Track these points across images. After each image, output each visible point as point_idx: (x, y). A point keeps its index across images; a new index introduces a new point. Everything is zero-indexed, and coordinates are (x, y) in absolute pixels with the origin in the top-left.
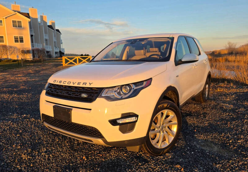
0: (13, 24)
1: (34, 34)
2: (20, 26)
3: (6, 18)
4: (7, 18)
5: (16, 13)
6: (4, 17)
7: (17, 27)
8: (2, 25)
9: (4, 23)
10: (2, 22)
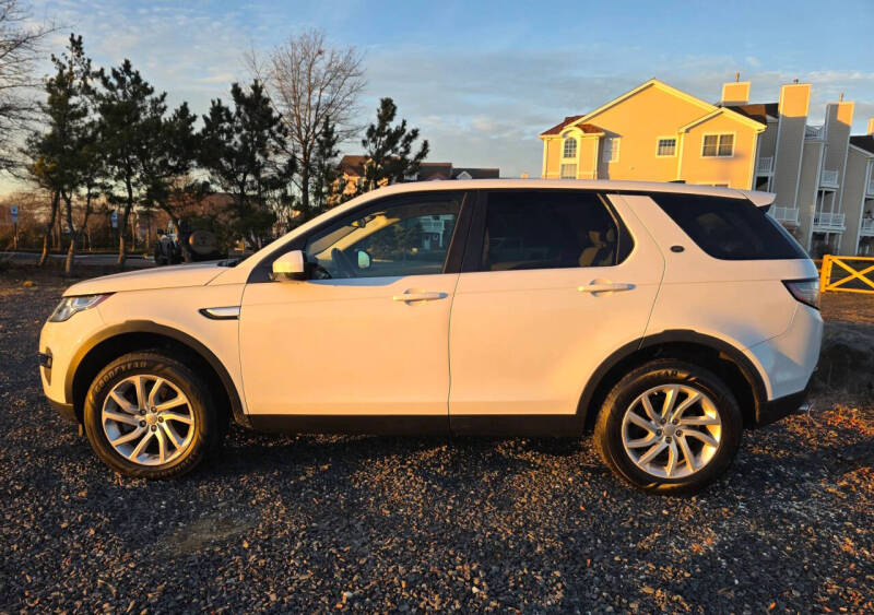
0: (705, 148)
1: (770, 174)
2: (726, 153)
3: (687, 131)
4: (691, 131)
5: (723, 109)
6: (683, 130)
7: (714, 154)
8: (673, 154)
9: (680, 148)
10: (674, 145)
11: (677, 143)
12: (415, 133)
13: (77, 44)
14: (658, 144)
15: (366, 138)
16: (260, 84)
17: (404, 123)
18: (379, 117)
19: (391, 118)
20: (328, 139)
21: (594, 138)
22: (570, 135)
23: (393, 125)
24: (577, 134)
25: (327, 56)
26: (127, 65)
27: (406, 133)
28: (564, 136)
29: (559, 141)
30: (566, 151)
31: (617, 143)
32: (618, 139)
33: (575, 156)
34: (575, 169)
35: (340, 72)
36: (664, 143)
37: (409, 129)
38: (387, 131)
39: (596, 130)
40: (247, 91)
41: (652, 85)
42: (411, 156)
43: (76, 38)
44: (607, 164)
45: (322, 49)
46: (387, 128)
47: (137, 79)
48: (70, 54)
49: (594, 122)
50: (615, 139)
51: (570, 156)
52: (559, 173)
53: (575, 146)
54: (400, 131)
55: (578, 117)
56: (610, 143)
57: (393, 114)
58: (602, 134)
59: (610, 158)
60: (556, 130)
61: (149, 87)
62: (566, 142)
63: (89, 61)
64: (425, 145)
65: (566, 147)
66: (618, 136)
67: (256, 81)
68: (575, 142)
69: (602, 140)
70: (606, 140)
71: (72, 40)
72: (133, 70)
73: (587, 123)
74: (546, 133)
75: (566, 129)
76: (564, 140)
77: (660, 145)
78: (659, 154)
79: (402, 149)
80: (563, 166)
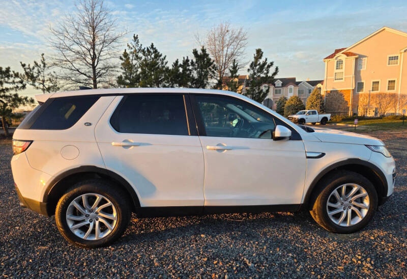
3: (405, 51)
8: (397, 63)
9: (401, 60)
10: (397, 59)
11: (399, 58)
12: (272, 64)
13: (136, 38)
14: (388, 59)
15: (249, 68)
16: (204, 48)
17: (266, 60)
18: (255, 58)
19: (260, 58)
20: (235, 69)
21: (353, 58)
22: (339, 58)
23: (261, 61)
24: (343, 57)
25: (230, 32)
26: (152, 45)
27: (267, 64)
28: (336, 58)
29: (334, 61)
30: (337, 66)
31: (365, 60)
32: (366, 58)
33: (342, 68)
34: (342, 75)
35: (236, 39)
36: (391, 59)
37: (268, 62)
38: (259, 64)
39: (352, 54)
40: (200, 52)
41: (384, 29)
42: (270, 74)
43: (136, 36)
44: (360, 71)
45: (229, 29)
46: (258, 62)
47: (156, 51)
48: (133, 43)
49: (352, 51)
50: (364, 58)
51: (339, 68)
52: (334, 77)
53: (342, 63)
54: (265, 64)
55: (343, 49)
56: (362, 60)
57: (261, 56)
58: (357, 56)
59: (361, 68)
60: (332, 56)
61: (160, 54)
62: (338, 62)
63: (141, 45)
64: (277, 69)
65: (337, 64)
66: (365, 57)
67: (203, 47)
68: (342, 61)
69: (356, 59)
70: (358, 59)
71: (134, 37)
72: (154, 47)
73: (348, 51)
74: (326, 58)
75: (337, 55)
76: (336, 61)
77: (390, 60)
78: (389, 64)
79: (265, 72)
80: (336, 73)
